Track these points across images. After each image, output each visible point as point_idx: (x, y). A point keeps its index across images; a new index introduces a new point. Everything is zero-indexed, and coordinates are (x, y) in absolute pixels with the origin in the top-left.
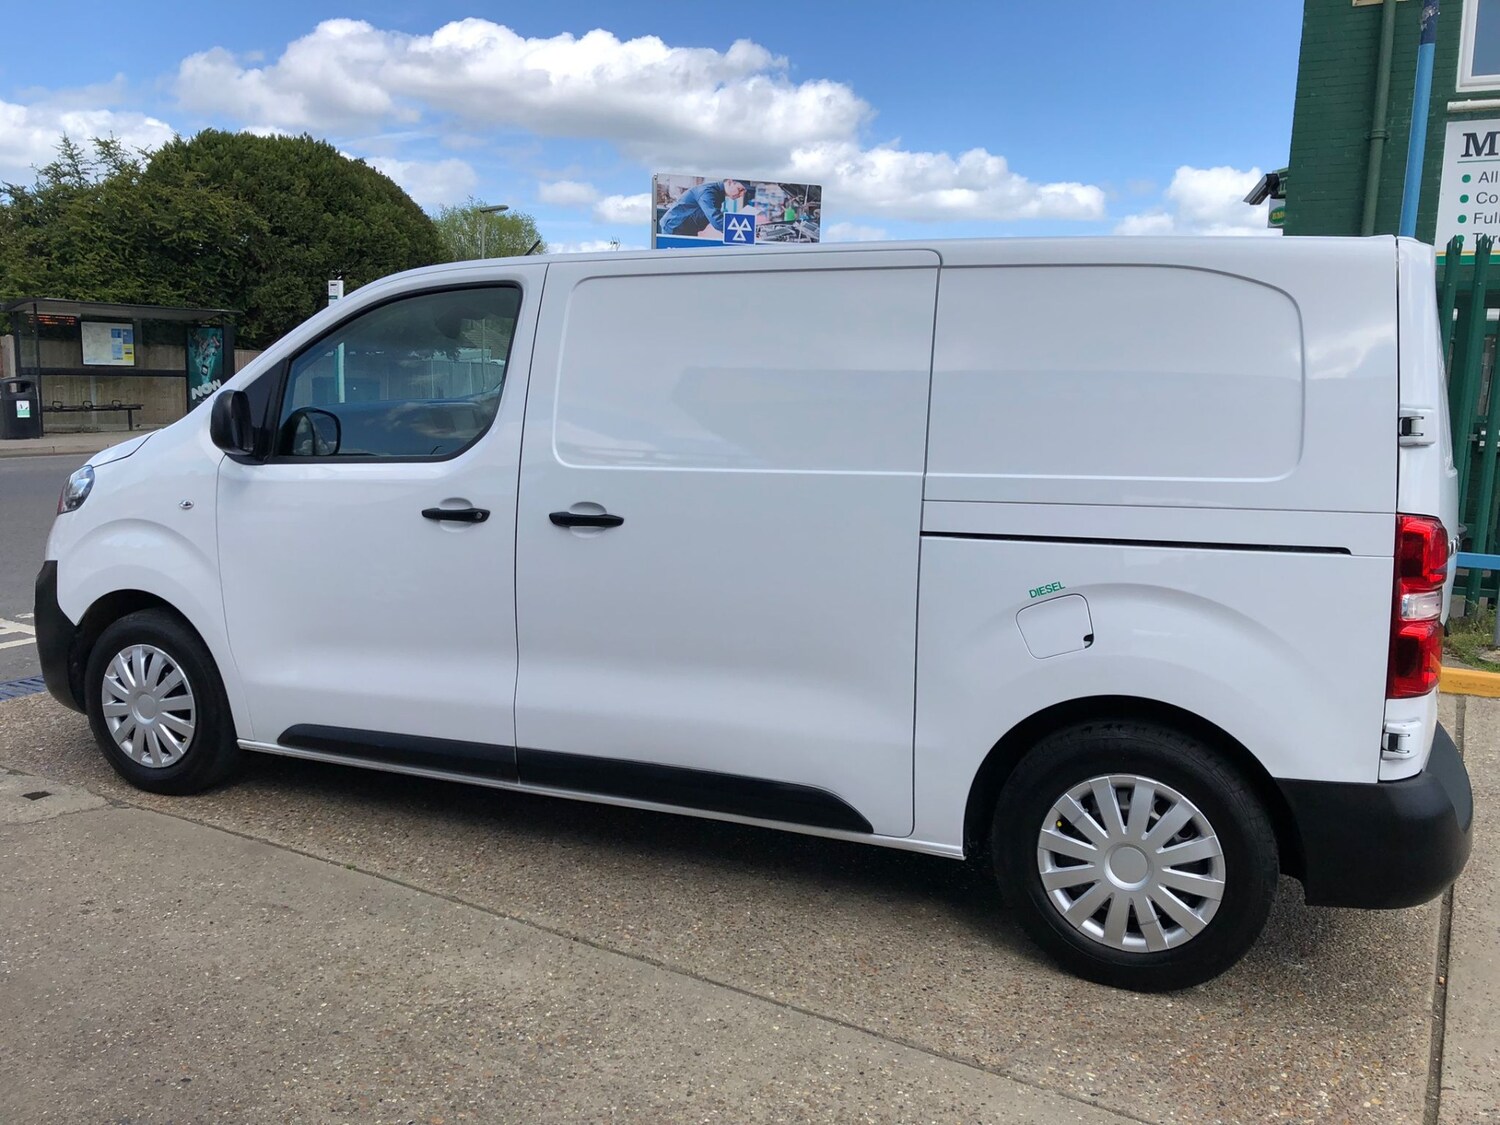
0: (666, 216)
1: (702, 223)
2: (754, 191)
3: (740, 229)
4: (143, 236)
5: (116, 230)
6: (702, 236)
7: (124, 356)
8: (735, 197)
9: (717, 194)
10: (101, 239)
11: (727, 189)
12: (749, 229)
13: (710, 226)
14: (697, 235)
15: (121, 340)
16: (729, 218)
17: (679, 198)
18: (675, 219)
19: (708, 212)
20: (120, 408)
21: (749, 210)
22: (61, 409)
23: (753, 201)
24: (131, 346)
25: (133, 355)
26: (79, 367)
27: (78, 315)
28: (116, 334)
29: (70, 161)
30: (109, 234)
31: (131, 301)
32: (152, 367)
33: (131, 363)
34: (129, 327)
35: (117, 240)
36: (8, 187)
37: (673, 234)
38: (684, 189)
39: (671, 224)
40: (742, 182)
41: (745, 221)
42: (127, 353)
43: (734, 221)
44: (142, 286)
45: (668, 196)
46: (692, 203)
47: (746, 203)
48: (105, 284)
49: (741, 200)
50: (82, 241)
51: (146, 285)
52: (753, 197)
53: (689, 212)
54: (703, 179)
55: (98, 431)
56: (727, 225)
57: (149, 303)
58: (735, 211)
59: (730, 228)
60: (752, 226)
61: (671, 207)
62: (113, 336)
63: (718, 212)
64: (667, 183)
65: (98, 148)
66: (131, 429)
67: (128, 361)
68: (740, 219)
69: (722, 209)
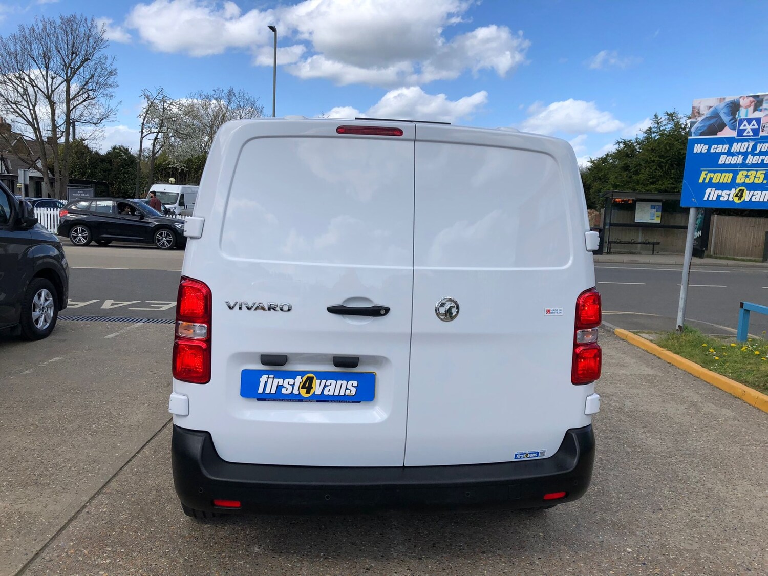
0: (696, 126)
1: (722, 126)
2: (763, 101)
3: (749, 128)
4: (676, 158)
5: (661, 156)
6: (720, 135)
7: (655, 217)
8: (747, 107)
9: (734, 107)
10: (654, 161)
11: (742, 102)
12: (756, 127)
13: (727, 127)
14: (716, 135)
15: (655, 210)
16: (741, 121)
17: (706, 113)
18: (702, 126)
19: (726, 119)
20: (649, 243)
21: (757, 114)
22: (620, 243)
23: (761, 108)
24: (660, 213)
25: (660, 218)
26: (633, 223)
27: (635, 199)
28: (653, 207)
29: (656, 126)
30: (657, 159)
31: (665, 191)
32: (672, 224)
33: (659, 221)
34: (661, 204)
35: (662, 162)
36: (623, 141)
37: (700, 135)
38: (710, 107)
39: (699, 130)
40: (753, 97)
41: (754, 122)
42: (657, 217)
43: (745, 122)
44: (672, 184)
45: (699, 113)
46: (716, 115)
47: (755, 110)
48: (652, 183)
49: (751, 109)
50: (645, 163)
51: (674, 183)
52: (761, 105)
53: (712, 121)
54: (724, 99)
55: (640, 254)
56: (740, 125)
57: (674, 192)
58: (747, 116)
59: (742, 127)
60: (759, 125)
61: (700, 119)
62: (651, 208)
63: (734, 118)
64: (699, 105)
65: (667, 117)
66: (653, 254)
67: (657, 220)
68: (749, 121)
69: (737, 116)
